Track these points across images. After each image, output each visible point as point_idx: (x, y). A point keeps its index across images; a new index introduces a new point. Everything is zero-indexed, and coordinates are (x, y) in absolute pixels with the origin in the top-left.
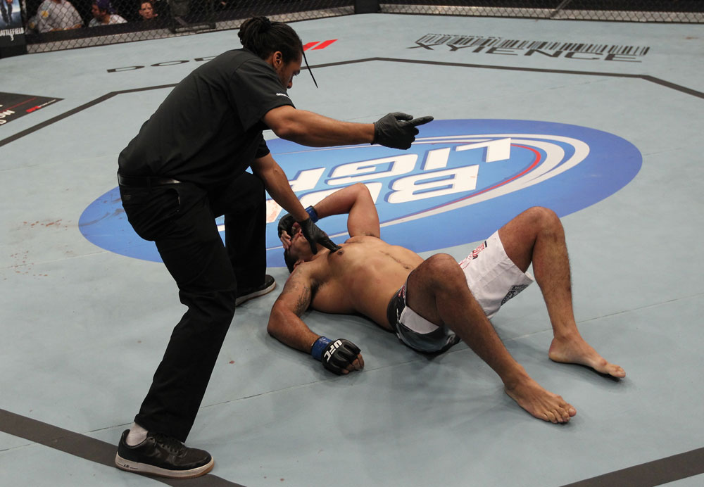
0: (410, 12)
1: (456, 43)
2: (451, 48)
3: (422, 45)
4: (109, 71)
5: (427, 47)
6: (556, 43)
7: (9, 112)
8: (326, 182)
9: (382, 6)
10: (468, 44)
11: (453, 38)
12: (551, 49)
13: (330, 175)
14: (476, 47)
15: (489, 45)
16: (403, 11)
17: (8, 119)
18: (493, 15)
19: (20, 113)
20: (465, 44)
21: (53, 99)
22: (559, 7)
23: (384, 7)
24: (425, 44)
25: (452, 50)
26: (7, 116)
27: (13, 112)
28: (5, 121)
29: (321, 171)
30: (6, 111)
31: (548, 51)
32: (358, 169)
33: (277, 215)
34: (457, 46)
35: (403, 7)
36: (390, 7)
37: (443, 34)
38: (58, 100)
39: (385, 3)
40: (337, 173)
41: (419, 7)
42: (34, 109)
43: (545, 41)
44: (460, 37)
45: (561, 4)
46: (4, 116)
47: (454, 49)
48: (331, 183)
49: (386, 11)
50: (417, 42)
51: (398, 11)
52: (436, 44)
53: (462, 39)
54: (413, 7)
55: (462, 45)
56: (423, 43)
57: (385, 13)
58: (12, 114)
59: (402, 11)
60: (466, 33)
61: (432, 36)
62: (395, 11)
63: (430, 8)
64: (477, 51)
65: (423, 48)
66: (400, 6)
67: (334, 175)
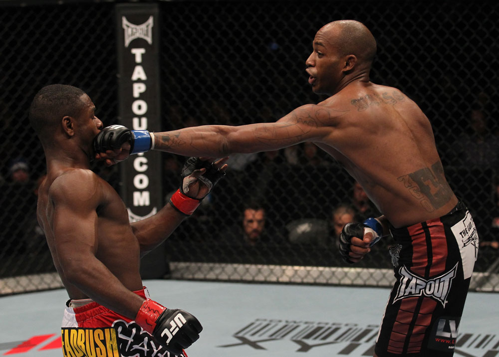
0: (225, 277)
1: (308, 337)
2: (299, 347)
3: (245, 341)
5: (254, 345)
6: (487, 337)
9: (172, 266)
10: (331, 338)
11: (303, 326)
12: (478, 346)
14: (344, 344)
15: (368, 341)
16: (212, 275)
18: (375, 283)
20: (325, 338)
22: (490, 270)
23: (177, 270)
24: (253, 339)
25: (300, 350)
31: (471, 351)
34: (310, 342)
35: (211, 269)
36: (188, 268)
37: (284, 319)
39: (177, 260)
41: (241, 268)
43: (469, 332)
44: (316, 326)
45: (494, 266)
47: (305, 348)
49: (178, 275)
50: (236, 336)
51: (201, 276)
52: (272, 338)
53: (319, 329)
54: (229, 268)
55: (318, 341)
56: (248, 337)
57: (181, 279)
59: (208, 277)
60: (327, 319)
61: (265, 323)
62: (196, 276)
63: (260, 271)
64: (347, 350)
65: (247, 347)
66: (206, 266)
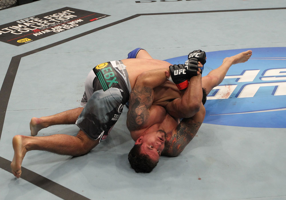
4: (137, 2)
7: (80, 20)
8: (260, 78)
13: (263, 74)
17: (80, 24)
19: (86, 21)
21: (105, 15)
26: (79, 22)
27: (83, 21)
28: (78, 25)
29: (257, 72)
30: (78, 20)
32: (280, 72)
33: (230, 95)
38: (108, 16)
40: (268, 73)
42: (94, 20)
46: (78, 22)
48: (264, 79)
58: (82, 21)
67: (266, 75)
